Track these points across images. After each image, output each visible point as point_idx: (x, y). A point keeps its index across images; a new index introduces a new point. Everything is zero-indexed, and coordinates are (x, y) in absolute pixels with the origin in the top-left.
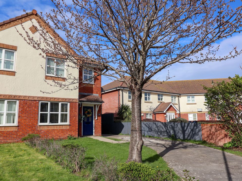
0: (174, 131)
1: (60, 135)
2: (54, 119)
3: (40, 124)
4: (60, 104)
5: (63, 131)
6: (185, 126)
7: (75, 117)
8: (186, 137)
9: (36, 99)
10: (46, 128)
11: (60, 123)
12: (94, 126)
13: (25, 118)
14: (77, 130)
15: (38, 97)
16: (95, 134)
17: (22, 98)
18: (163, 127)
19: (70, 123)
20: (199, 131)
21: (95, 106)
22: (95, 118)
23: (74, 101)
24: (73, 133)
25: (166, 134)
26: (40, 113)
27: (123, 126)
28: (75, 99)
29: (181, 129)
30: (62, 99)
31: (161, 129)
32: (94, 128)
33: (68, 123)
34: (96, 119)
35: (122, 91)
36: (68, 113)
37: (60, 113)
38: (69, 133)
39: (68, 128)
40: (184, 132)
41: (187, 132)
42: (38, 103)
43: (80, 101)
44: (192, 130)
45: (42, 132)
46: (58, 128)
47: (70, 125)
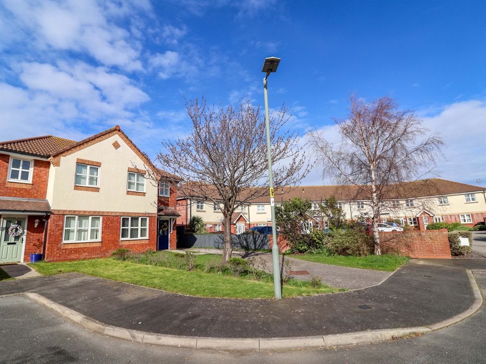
0: (247, 242)
2: (134, 233)
3: (121, 239)
4: (140, 219)
5: (142, 245)
6: (256, 237)
7: (153, 232)
8: (257, 247)
9: (118, 214)
10: (127, 243)
11: (139, 238)
12: (169, 240)
13: (108, 233)
15: (120, 213)
16: (170, 247)
17: (106, 214)
18: (237, 239)
19: (149, 237)
20: (268, 241)
21: (170, 219)
22: (170, 231)
23: (153, 215)
24: (152, 248)
25: (239, 246)
26: (122, 228)
27: (195, 239)
29: (253, 240)
30: (142, 213)
31: (235, 241)
32: (169, 242)
33: (147, 237)
34: (172, 232)
35: (190, 200)
36: (147, 227)
37: (139, 227)
38: (148, 247)
39: (147, 242)
40: (255, 242)
41: (257, 243)
42: (120, 218)
43: (159, 215)
44: (262, 241)
45: (124, 246)
46: (138, 243)
47: (149, 239)
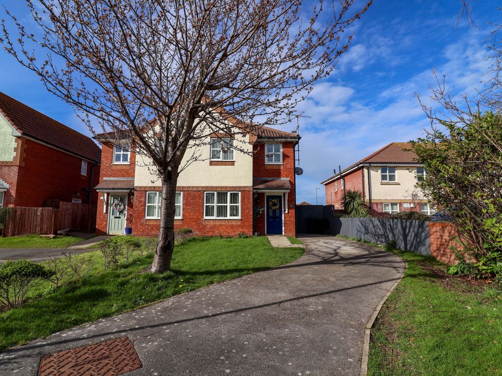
0: (394, 235)
1: (229, 232)
2: (222, 211)
3: (206, 218)
4: (229, 194)
5: (232, 227)
6: (406, 225)
7: (248, 210)
8: (409, 246)
9: (200, 189)
10: (212, 223)
11: (229, 217)
12: (283, 222)
13: (189, 211)
14: (252, 227)
15: (202, 187)
16: (285, 233)
17: (186, 189)
18: (381, 227)
19: (242, 217)
20: (426, 238)
21: (284, 194)
22: (285, 211)
23: (246, 189)
24: (246, 231)
25: (384, 240)
26: (205, 205)
28: (248, 187)
29: (402, 232)
30: (231, 187)
31: (378, 230)
32: (283, 225)
33: (239, 217)
34: (287, 212)
35: (368, 169)
36: (239, 204)
37: (229, 204)
38: (240, 230)
39: (239, 223)
40: (405, 236)
41: (409, 238)
42: (204, 193)
44: (416, 235)
45: (208, 226)
46: (226, 223)
47: (241, 220)
